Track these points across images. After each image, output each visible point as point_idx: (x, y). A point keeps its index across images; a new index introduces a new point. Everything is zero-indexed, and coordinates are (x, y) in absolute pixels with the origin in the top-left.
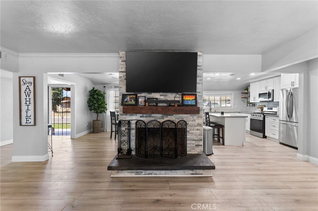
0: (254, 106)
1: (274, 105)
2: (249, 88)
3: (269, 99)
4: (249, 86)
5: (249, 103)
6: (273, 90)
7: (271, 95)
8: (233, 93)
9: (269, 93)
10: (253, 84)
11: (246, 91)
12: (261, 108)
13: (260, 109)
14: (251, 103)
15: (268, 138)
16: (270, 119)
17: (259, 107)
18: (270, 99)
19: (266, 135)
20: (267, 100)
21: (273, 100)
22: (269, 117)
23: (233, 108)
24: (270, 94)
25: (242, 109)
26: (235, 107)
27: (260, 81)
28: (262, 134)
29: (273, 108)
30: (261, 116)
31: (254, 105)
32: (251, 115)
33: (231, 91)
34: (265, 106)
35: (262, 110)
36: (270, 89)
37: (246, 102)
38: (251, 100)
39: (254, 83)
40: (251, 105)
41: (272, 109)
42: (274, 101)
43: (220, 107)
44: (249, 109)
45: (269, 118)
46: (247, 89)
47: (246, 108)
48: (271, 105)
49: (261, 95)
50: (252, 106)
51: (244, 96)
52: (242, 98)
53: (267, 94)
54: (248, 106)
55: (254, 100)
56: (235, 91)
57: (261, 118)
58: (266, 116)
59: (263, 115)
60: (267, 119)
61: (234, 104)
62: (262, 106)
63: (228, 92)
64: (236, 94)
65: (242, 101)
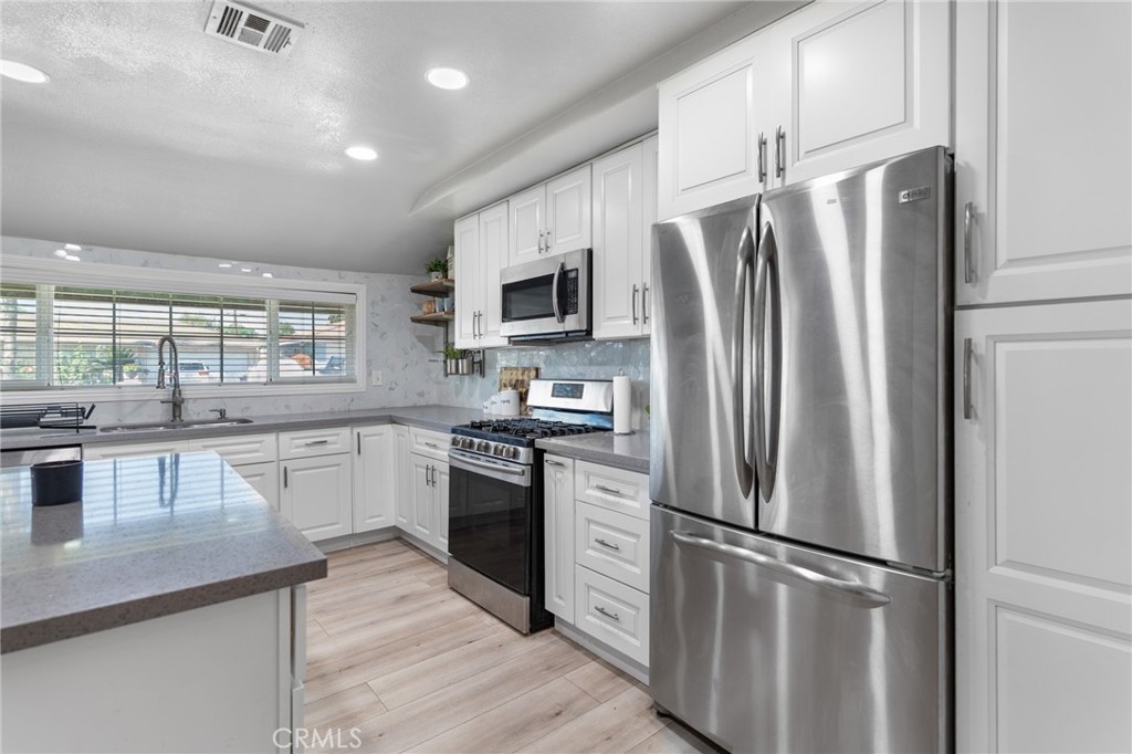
0: (482, 373)
1: (591, 362)
2: (449, 255)
3: (562, 320)
4: (450, 243)
5: (452, 354)
6: (590, 252)
7: (575, 292)
8: (362, 290)
9: (564, 274)
10: (472, 222)
11: (435, 278)
12: (514, 387)
13: (509, 394)
14: (464, 353)
15: (566, 631)
16: (580, 478)
17: (507, 377)
18: (572, 323)
19: (548, 607)
20: (548, 326)
21: (589, 332)
22: (568, 461)
23: (361, 385)
24: (570, 287)
25: (421, 395)
26: (375, 382)
27: (504, 197)
28: (527, 600)
29: (588, 387)
30: (516, 454)
31: (477, 362)
32: (454, 442)
33: (350, 274)
34: (537, 370)
35: (523, 398)
36: (566, 247)
37: (442, 348)
38: (464, 337)
39: (476, 217)
40: (463, 364)
41: (576, 392)
42: (596, 334)
43: (270, 382)
44: (457, 395)
45: (568, 474)
46: (442, 266)
47: (439, 383)
48: (569, 364)
49: (514, 296)
50: (471, 371)
51: (425, 309)
52: (418, 325)
53: (552, 283)
54: (451, 374)
55: (477, 333)
56: (371, 275)
57: (518, 469)
58: (546, 456)
59: (531, 444)
60: (559, 475)
61: (369, 362)
62: (523, 374)
63: (325, 280)
64: (383, 299)
65: (420, 345)
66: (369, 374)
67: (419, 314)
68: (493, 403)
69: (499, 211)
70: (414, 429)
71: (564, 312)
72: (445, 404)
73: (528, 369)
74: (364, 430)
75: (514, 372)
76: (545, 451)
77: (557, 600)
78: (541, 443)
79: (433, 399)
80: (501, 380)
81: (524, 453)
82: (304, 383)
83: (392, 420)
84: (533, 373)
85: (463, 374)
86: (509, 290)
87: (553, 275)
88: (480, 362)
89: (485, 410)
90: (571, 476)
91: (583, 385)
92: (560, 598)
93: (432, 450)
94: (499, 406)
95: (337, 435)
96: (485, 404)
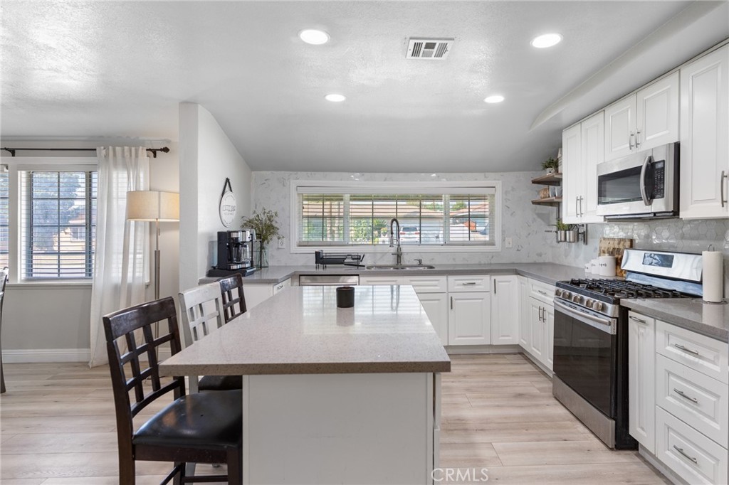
0: (585, 241)
1: (683, 237)
2: (559, 155)
3: (649, 203)
4: (559, 146)
5: (560, 227)
6: (678, 145)
7: (662, 180)
8: (499, 184)
9: (651, 165)
10: (575, 130)
11: (549, 173)
12: (611, 253)
13: (607, 259)
14: (570, 227)
16: (661, 337)
17: (605, 245)
18: (659, 205)
19: (632, 434)
20: (638, 207)
21: (676, 212)
22: (650, 320)
23: (498, 247)
24: (657, 176)
25: (540, 255)
26: (507, 245)
27: (601, 108)
28: (612, 422)
29: (677, 258)
30: (604, 308)
31: (581, 234)
32: (557, 293)
33: (492, 175)
34: (631, 242)
35: (618, 262)
36: (655, 144)
37: (555, 222)
38: (569, 215)
39: (579, 126)
40: (570, 235)
41: (667, 262)
42: (683, 215)
43: (445, 244)
44: (566, 256)
45: (650, 330)
46: (554, 163)
47: (553, 247)
48: (663, 235)
49: (609, 185)
50: (577, 239)
51: (542, 195)
52: (538, 206)
53: (640, 173)
54: (561, 241)
55: (579, 212)
56: (505, 174)
57: (606, 320)
58: (630, 313)
59: (617, 302)
60: (642, 330)
61: (503, 232)
62: (619, 244)
63: (476, 180)
64: (513, 189)
65: (539, 220)
66: (504, 240)
67: (538, 198)
68: (592, 265)
69: (598, 118)
70: (531, 280)
71: (651, 196)
72: (557, 262)
73: (624, 240)
74: (499, 278)
75: (612, 242)
76: (630, 309)
77: (639, 430)
78: (626, 302)
79: (548, 259)
80: (600, 248)
81: (611, 309)
82: (463, 245)
83: (517, 273)
84: (628, 243)
85: (570, 242)
86: (603, 180)
87: (641, 166)
88: (583, 233)
89: (586, 270)
90: (653, 332)
91: (673, 256)
92: (643, 429)
93: (543, 296)
94: (597, 268)
95: (482, 280)
96: (587, 265)
